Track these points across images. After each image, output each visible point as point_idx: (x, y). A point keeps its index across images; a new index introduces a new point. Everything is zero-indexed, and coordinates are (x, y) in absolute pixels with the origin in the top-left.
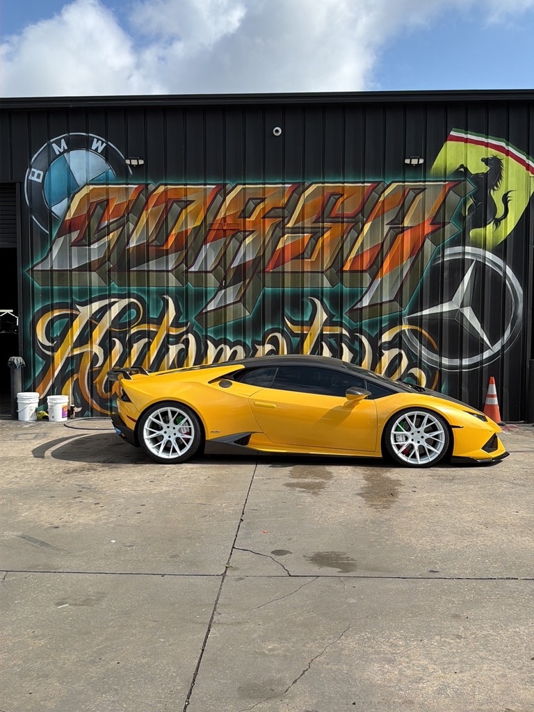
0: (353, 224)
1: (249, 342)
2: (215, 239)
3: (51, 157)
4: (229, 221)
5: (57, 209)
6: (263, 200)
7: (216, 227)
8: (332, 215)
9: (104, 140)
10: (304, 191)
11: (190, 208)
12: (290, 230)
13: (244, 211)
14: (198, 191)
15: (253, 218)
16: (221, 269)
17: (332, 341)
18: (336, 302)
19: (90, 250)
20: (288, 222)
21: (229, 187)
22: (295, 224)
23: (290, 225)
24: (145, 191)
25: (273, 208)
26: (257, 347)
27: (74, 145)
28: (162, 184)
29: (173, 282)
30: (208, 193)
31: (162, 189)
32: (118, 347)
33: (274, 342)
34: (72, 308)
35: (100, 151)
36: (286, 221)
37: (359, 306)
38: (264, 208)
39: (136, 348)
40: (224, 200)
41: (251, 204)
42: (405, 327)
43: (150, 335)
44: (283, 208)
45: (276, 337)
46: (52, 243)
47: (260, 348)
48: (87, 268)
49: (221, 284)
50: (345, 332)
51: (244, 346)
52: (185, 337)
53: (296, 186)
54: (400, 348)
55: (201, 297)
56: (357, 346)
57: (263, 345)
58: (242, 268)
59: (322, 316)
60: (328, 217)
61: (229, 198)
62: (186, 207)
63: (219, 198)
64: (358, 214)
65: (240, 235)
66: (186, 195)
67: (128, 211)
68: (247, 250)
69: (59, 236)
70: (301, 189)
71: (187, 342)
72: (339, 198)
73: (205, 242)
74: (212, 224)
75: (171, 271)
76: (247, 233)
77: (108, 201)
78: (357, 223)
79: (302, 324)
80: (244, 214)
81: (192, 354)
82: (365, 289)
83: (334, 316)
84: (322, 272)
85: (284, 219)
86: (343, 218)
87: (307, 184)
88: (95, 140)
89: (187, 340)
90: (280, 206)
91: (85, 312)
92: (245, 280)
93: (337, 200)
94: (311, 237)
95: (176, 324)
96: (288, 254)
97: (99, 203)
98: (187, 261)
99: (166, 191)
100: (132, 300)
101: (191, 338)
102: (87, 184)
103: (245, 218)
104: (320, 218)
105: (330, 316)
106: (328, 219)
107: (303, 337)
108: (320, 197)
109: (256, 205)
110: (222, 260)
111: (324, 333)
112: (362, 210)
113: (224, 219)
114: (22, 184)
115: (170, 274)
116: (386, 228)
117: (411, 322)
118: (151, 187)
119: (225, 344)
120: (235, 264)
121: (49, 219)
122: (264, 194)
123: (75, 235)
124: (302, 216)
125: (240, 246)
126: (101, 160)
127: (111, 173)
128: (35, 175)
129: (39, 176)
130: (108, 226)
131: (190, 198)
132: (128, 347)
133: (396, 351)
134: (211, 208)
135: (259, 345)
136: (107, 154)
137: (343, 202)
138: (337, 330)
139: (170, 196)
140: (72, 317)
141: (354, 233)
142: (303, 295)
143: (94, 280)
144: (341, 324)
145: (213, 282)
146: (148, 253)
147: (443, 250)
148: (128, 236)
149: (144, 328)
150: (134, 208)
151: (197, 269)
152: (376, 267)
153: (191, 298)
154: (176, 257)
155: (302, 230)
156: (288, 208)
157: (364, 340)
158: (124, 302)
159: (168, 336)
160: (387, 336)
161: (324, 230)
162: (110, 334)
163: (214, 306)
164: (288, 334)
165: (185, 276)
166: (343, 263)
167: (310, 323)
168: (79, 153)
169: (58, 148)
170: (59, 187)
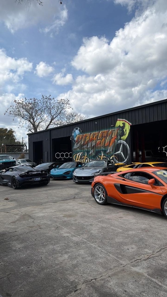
1: (94, 159)
3: (74, 131)
5: (75, 139)
7: (90, 140)
10: (100, 133)
14: (88, 134)
16: (91, 147)
18: (105, 152)
19: (78, 145)
21: (91, 133)
23: (98, 139)
24: (83, 135)
25: (96, 136)
29: (86, 150)
34: (77, 154)
37: (107, 152)
39: (83, 160)
42: (113, 156)
45: (97, 158)
46: (75, 144)
48: (78, 148)
50: (106, 157)
54: (113, 160)
55: (89, 152)
58: (93, 146)
59: (103, 154)
61: (91, 135)
62: (87, 137)
68: (93, 144)
71: (88, 159)
72: (104, 133)
73: (89, 143)
76: (93, 141)
78: (106, 137)
80: (93, 137)
82: (108, 149)
84: (102, 147)
85: (98, 138)
86: (104, 137)
87: (100, 131)
91: (78, 154)
92: (93, 149)
94: (101, 141)
95: (86, 156)
96: (98, 144)
97: (79, 138)
98: (88, 146)
99: (85, 135)
101: (88, 158)
102: (78, 135)
104: (102, 137)
107: (101, 158)
108: (102, 133)
110: (91, 145)
112: (107, 135)
113: (91, 138)
114: (72, 136)
116: (110, 138)
117: (114, 155)
121: (75, 141)
122: (95, 134)
123: (77, 143)
124: (100, 137)
126: (79, 131)
127: (80, 133)
128: (73, 134)
130: (79, 141)
132: (82, 160)
134: (89, 137)
136: (79, 130)
140: (77, 155)
141: (106, 139)
142: (100, 151)
143: (79, 150)
144: (105, 156)
145: (90, 149)
146: (84, 145)
147: (118, 141)
148: (82, 142)
149: (83, 157)
150: (82, 138)
151: (88, 147)
152: (109, 145)
153: (88, 152)
154: (86, 145)
155: (100, 139)
156: (98, 136)
157: (108, 158)
158: (81, 153)
159: (86, 158)
160: (111, 158)
161: (102, 139)
162: (80, 158)
163: (90, 153)
164: (99, 157)
165: (87, 148)
166: (105, 145)
167: (101, 156)
168: (77, 130)
169: (75, 130)
170: (75, 136)
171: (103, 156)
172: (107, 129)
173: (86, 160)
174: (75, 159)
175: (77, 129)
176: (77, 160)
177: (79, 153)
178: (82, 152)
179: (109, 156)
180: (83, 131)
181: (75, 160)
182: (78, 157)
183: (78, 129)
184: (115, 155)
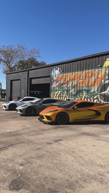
4: (73, 78)
5: (54, 79)
6: (77, 75)
11: (68, 77)
14: (69, 74)
16: (71, 86)
17: (86, 98)
18: (88, 91)
19: (57, 84)
21: (73, 73)
24: (63, 75)
27: (56, 69)
28: (65, 74)
29: (66, 88)
32: (59, 98)
33: (78, 98)
34: (55, 92)
36: (80, 78)
37: (91, 92)
39: (62, 98)
42: (98, 96)
43: (63, 96)
44: (80, 76)
46: (53, 83)
48: (57, 87)
49: (71, 88)
51: (74, 98)
54: (97, 100)
58: (74, 85)
59: (85, 94)
61: (73, 75)
64: (91, 76)
68: (75, 83)
71: (67, 97)
73: (70, 82)
74: (71, 79)
76: (75, 80)
80: (75, 77)
82: (92, 89)
84: (85, 86)
86: (88, 77)
87: (83, 72)
91: (56, 93)
92: (74, 88)
93: (88, 74)
94: (84, 80)
95: (66, 95)
96: (80, 83)
97: (58, 77)
98: (68, 85)
101: (68, 97)
102: (57, 75)
104: (85, 77)
107: (82, 97)
108: (85, 74)
114: (51, 75)
116: (95, 78)
117: (99, 95)
119: (72, 98)
120: (73, 85)
121: (53, 80)
123: (56, 82)
124: (82, 77)
126: (59, 71)
127: (60, 73)
128: (52, 74)
130: (59, 80)
132: (60, 98)
134: (71, 77)
135: (76, 98)
138: (87, 96)
140: (55, 94)
141: (90, 79)
142: (82, 90)
144: (88, 95)
146: (63, 84)
147: (105, 81)
148: (61, 82)
150: (62, 78)
152: (93, 85)
153: (68, 91)
154: (66, 84)
155: (82, 79)
157: (91, 98)
158: (60, 91)
160: (95, 97)
161: (86, 79)
162: (59, 96)
163: (71, 92)
164: (80, 97)
166: (88, 84)
167: (83, 95)
168: (56, 71)
169: (54, 70)
170: (54, 75)
171: (86, 95)
172: (92, 68)
173: (65, 97)
174: (53, 97)
176: (55, 97)
177: (58, 92)
178: (61, 90)
179: (92, 95)
180: (63, 71)
182: (57, 95)
183: (58, 69)
184: (101, 95)
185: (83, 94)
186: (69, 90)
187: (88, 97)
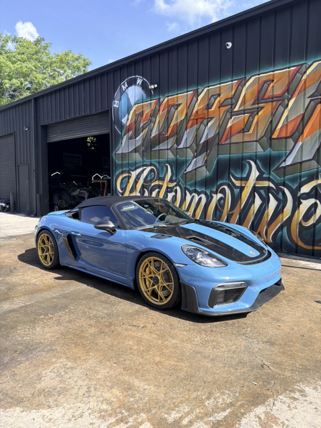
0: (280, 102)
1: (208, 192)
2: (192, 126)
3: (122, 92)
4: (199, 113)
5: (124, 121)
6: (219, 95)
7: (192, 117)
8: (266, 97)
9: (141, 77)
10: (245, 84)
11: (179, 108)
12: (235, 113)
13: (208, 104)
14: (184, 96)
15: (213, 109)
16: (194, 145)
17: (262, 192)
19: (135, 140)
20: (235, 108)
21: (200, 90)
22: (240, 107)
23: (236, 109)
24: (159, 103)
25: (226, 100)
26: (213, 195)
28: (166, 97)
29: (170, 155)
30: (189, 96)
31: (166, 99)
32: (147, 193)
33: (223, 192)
34: (129, 172)
35: (140, 84)
36: (233, 107)
37: (283, 165)
38: (220, 101)
39: (154, 193)
40: (197, 100)
41: (212, 99)
43: (160, 187)
44: (232, 98)
45: (224, 189)
46: (122, 139)
47: (214, 195)
48: (136, 150)
49: (194, 154)
50: (272, 185)
51: (206, 194)
52: (175, 188)
53: (241, 80)
54: (316, 198)
55: (185, 163)
56: (280, 196)
57: (217, 194)
58: (207, 142)
59: (255, 173)
60: (262, 99)
61: (200, 98)
62: (177, 109)
63: (195, 99)
64: (284, 93)
65: (205, 121)
66: (177, 101)
67: (151, 116)
68: (208, 133)
69: (124, 135)
70: (244, 82)
71: (176, 192)
72: (270, 83)
73: (186, 129)
74: (190, 116)
75: (169, 149)
76: (209, 119)
77: (143, 112)
78: (283, 100)
79: (242, 179)
80: (209, 107)
81: (178, 198)
82: (288, 152)
83: (263, 173)
84: (256, 141)
85: (233, 105)
86: (272, 98)
87: (247, 78)
88: (138, 78)
89: (176, 190)
90: (230, 97)
91: (134, 174)
92: (207, 151)
93: (269, 85)
94: (250, 116)
95: (171, 181)
96: (234, 130)
97: (139, 114)
98: (178, 142)
99: (168, 101)
100: (152, 167)
101: (178, 188)
102: (135, 104)
103: (208, 109)
104: (257, 100)
105: (261, 173)
106: (262, 101)
107: (242, 189)
108: (257, 85)
109: (215, 99)
110: (197, 138)
111: (256, 185)
112: (288, 90)
113: (197, 112)
114: (111, 109)
115: (169, 151)
116: (307, 101)
118: (161, 100)
119: (195, 193)
120: (202, 141)
121: (121, 126)
122: (220, 91)
123: (131, 133)
124: (244, 102)
125: (205, 128)
126: (141, 89)
127: (144, 95)
129: (117, 105)
130: (143, 126)
131: (179, 102)
132: (151, 193)
133: (312, 201)
134: (190, 106)
135: (214, 194)
137: (273, 86)
138: (266, 184)
139: (170, 103)
140: (129, 177)
141: (281, 109)
142: (243, 159)
143: (137, 157)
144: (269, 179)
145: (190, 153)
146: (160, 139)
148: (151, 131)
149: (157, 183)
150: (154, 114)
151: (181, 146)
152: (298, 134)
153: (179, 165)
154: (171, 141)
155: (244, 112)
156: (235, 98)
157: (286, 191)
158: (149, 169)
159: (167, 188)
160: (305, 189)
161: (259, 109)
162: (143, 187)
163: (190, 168)
164: (232, 187)
165: (176, 151)
166: (272, 133)
167: (247, 179)
168: (132, 88)
169: (124, 87)
170: (124, 108)
171: (259, 179)
173: (167, 192)
174: (124, 189)
175: (132, 83)
176: (131, 191)
177: (141, 169)
178: (151, 165)
179: (293, 180)
181: (123, 194)
182: (136, 182)
183: (139, 81)
185: (245, 176)
186: (186, 161)
187: (268, 190)
